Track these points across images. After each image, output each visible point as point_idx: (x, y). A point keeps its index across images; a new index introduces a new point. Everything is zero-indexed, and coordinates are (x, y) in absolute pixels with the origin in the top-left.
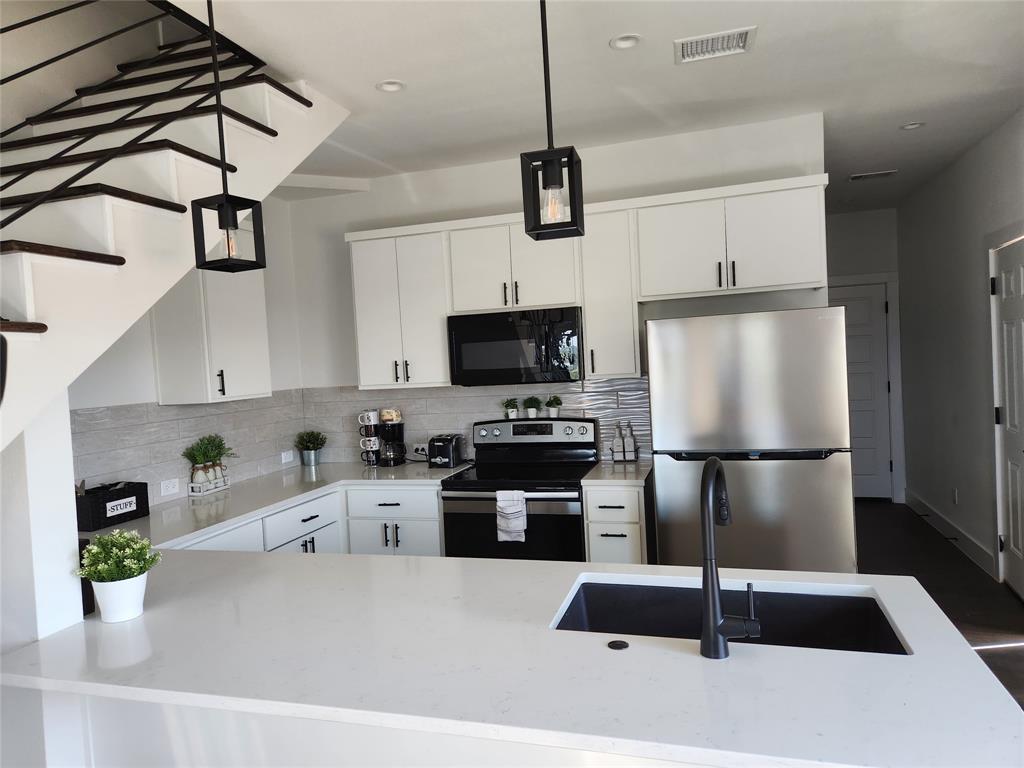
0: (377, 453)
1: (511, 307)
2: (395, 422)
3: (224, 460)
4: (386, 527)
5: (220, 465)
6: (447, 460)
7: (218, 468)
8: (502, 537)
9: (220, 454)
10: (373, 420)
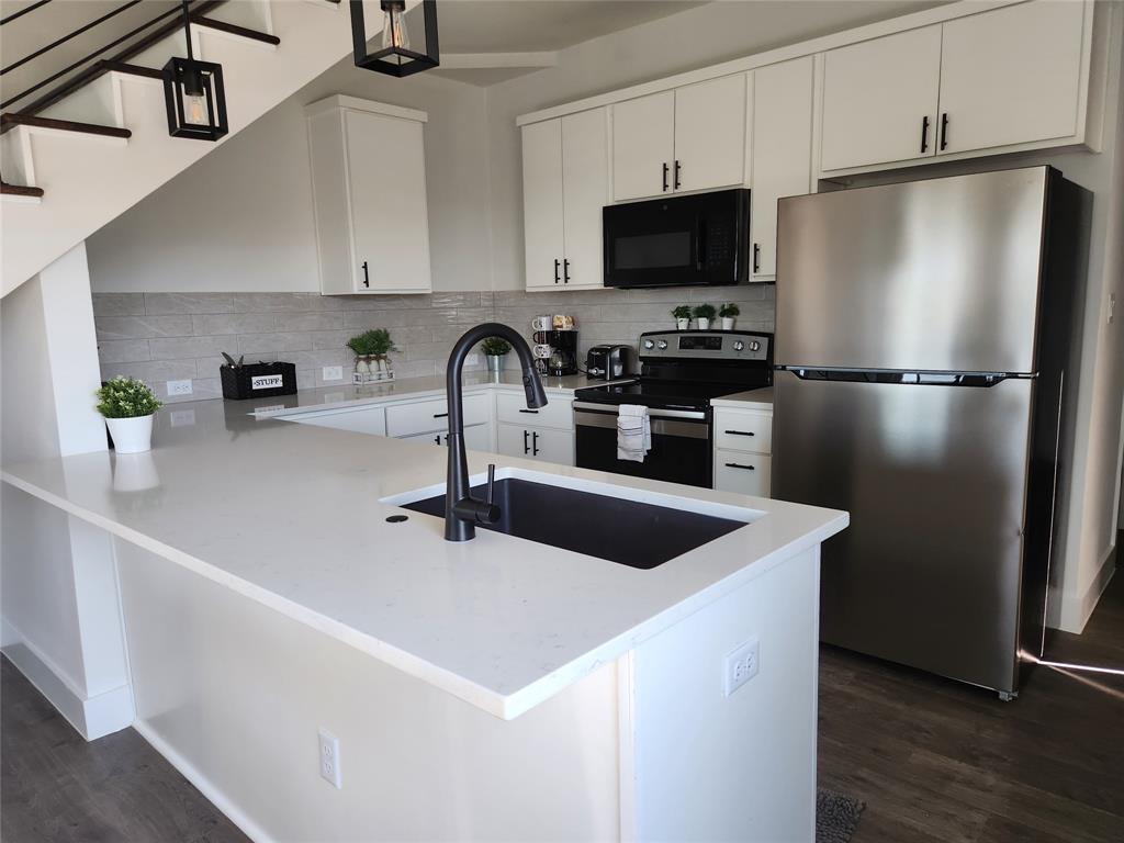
0: (547, 361)
1: (671, 192)
2: (564, 329)
3: (389, 354)
4: (526, 435)
5: (385, 358)
6: (603, 372)
7: (382, 361)
8: (622, 455)
9: (385, 349)
10: (545, 327)
